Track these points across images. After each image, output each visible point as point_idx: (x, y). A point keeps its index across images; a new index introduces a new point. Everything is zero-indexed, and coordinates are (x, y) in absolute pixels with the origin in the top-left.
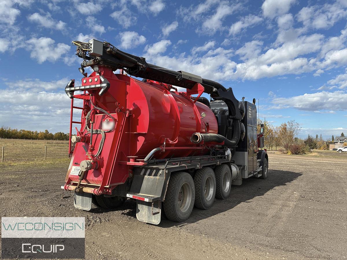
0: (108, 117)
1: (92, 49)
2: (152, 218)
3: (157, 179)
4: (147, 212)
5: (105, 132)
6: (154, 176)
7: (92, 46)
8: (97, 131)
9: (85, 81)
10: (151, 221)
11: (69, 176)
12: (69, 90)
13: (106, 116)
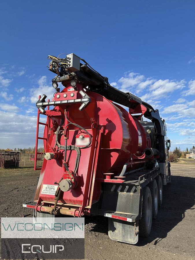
0: (82, 132)
1: (71, 64)
2: (128, 237)
3: (130, 195)
4: (121, 230)
5: (79, 148)
6: (127, 192)
7: (71, 60)
8: (71, 147)
9: (58, 96)
10: (126, 240)
11: (40, 195)
12: (42, 104)
13: (79, 132)
